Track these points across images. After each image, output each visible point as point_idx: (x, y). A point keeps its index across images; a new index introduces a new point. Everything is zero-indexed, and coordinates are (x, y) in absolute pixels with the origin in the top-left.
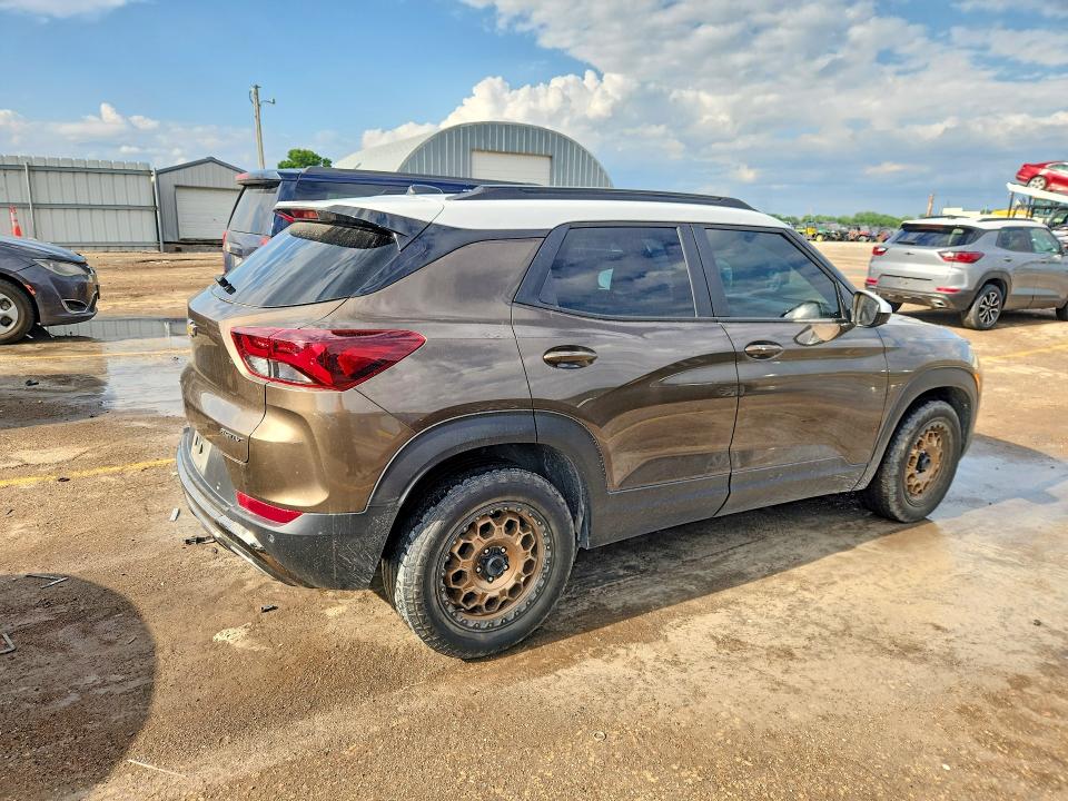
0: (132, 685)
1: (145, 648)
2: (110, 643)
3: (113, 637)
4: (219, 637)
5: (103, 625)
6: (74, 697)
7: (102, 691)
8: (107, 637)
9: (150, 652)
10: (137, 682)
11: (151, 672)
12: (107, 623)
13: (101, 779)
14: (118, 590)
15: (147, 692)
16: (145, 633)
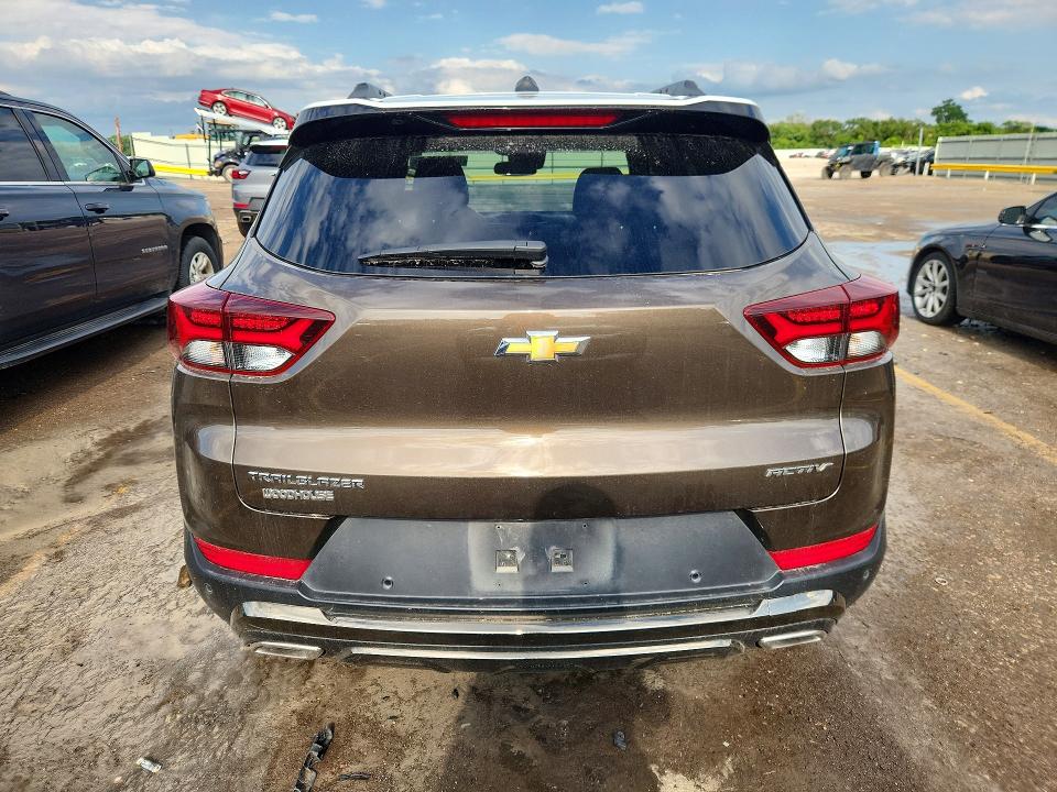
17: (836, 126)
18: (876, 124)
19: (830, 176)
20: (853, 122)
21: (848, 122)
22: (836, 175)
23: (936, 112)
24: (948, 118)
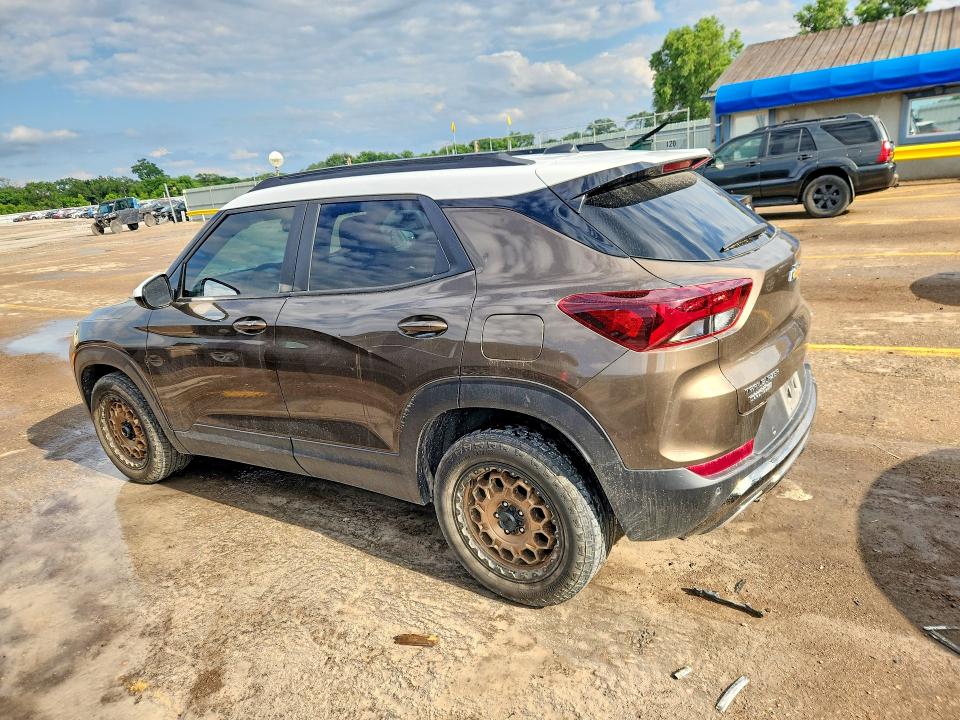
0: (885, 492)
1: (866, 512)
2: (894, 528)
3: (889, 532)
4: (808, 497)
5: (896, 549)
6: (928, 500)
7: (907, 496)
8: (894, 535)
9: (866, 507)
10: (881, 492)
11: (869, 494)
12: (890, 549)
13: (917, 458)
14: (870, 584)
15: (877, 484)
16: (862, 525)
17: (49, 187)
18: (87, 183)
19: (102, 231)
20: (62, 183)
21: (59, 183)
22: (107, 230)
23: (135, 170)
24: (148, 174)
